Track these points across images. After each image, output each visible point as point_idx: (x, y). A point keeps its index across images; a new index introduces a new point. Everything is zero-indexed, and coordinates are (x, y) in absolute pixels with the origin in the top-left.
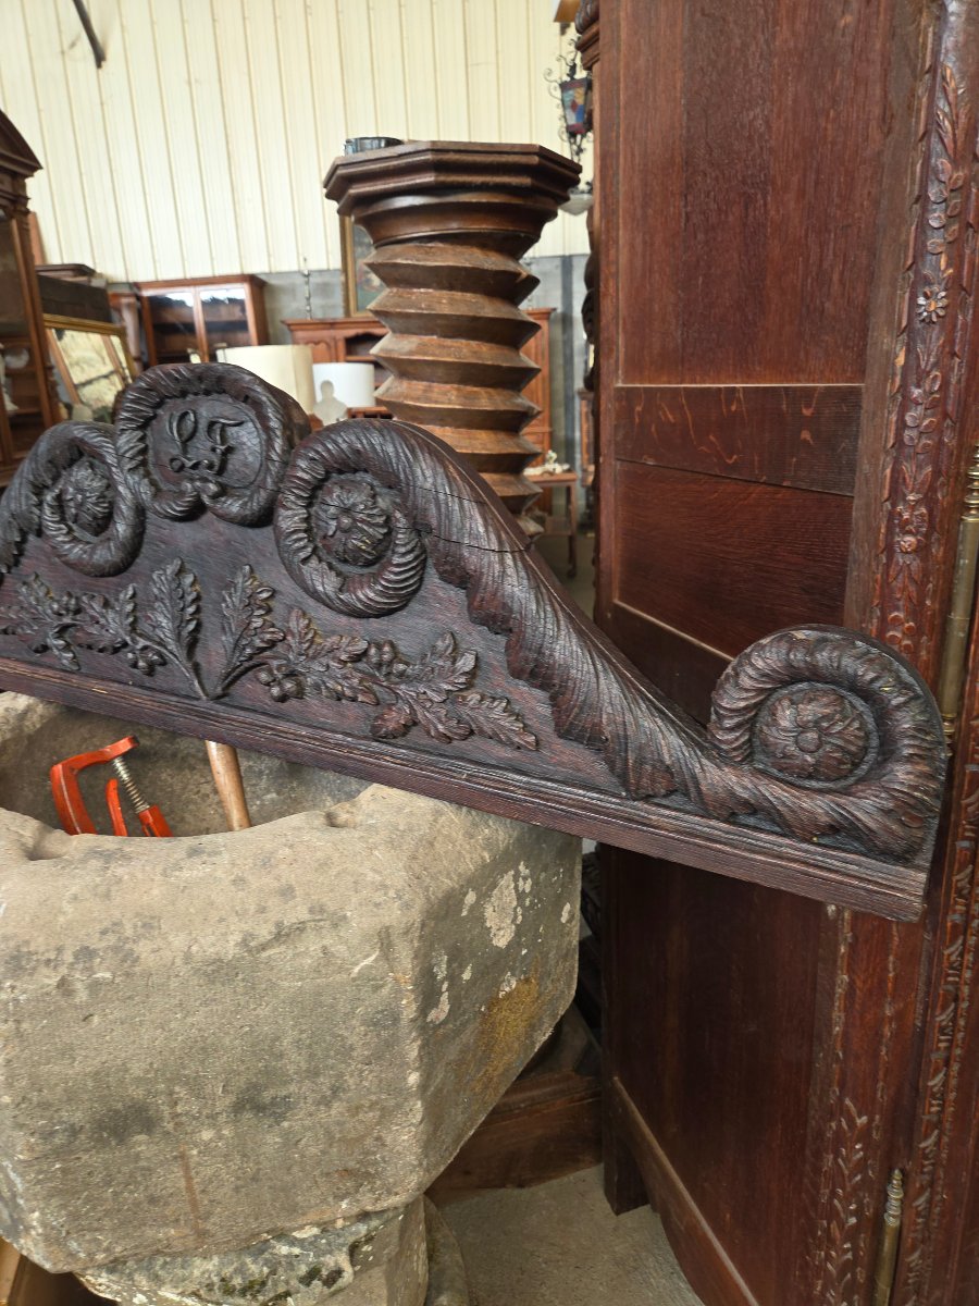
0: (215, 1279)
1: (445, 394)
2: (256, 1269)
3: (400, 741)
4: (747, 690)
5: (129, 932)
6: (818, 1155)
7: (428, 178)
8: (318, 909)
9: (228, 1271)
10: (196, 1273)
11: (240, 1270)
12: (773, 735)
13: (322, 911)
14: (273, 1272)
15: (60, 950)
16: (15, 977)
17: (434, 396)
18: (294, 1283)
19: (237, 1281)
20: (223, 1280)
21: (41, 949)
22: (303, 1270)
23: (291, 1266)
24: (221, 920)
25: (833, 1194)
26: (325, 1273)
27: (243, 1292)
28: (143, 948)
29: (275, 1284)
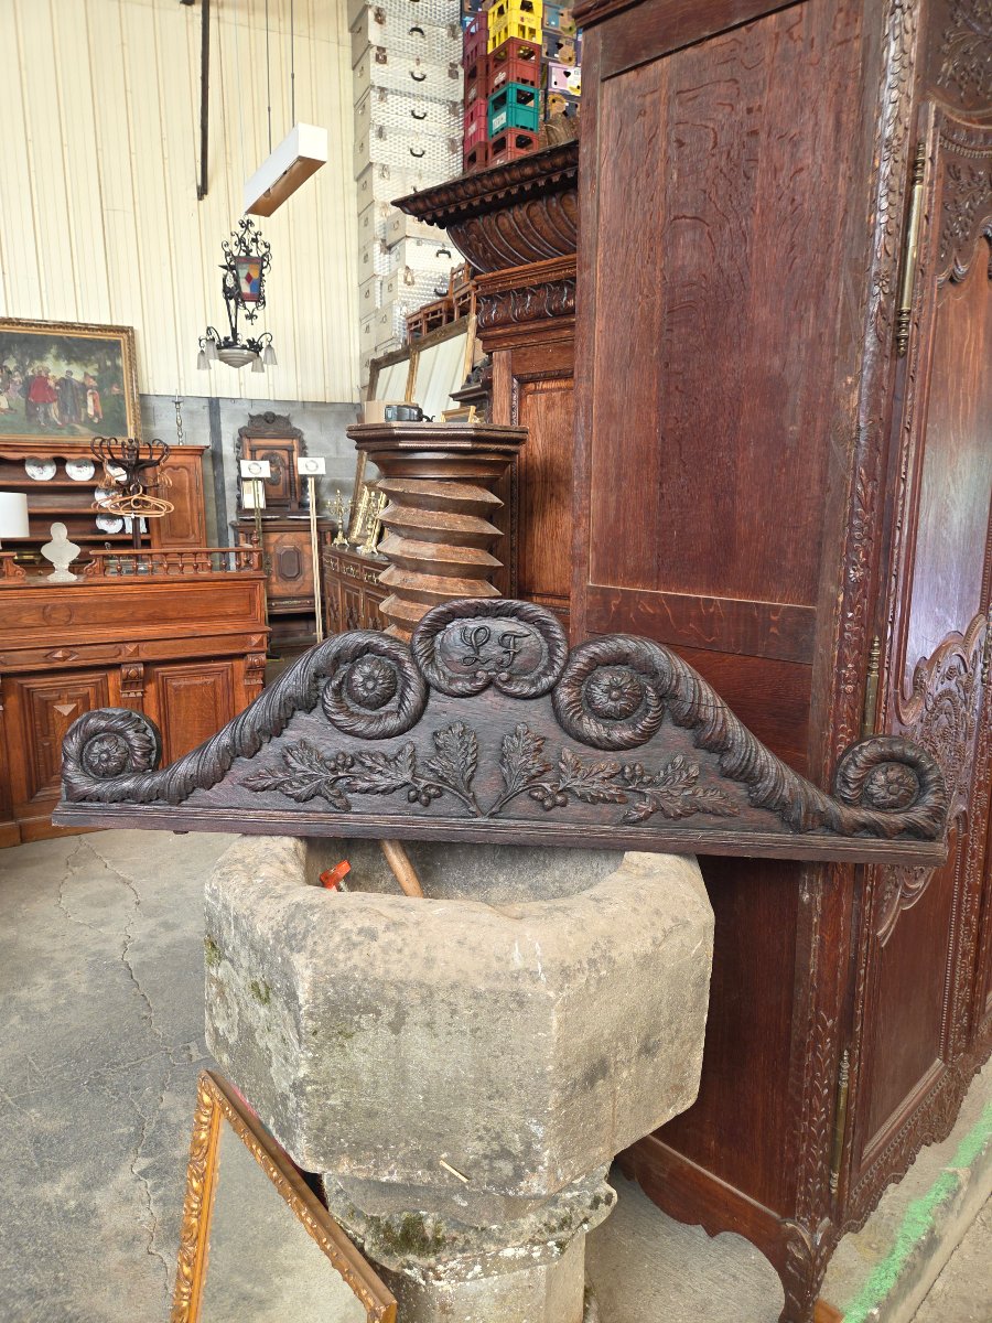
0: (541, 1226)
1: (456, 584)
2: (561, 1211)
3: (643, 823)
4: (862, 769)
5: (604, 947)
6: (801, 1057)
7: (467, 445)
8: (675, 919)
9: (545, 1218)
10: (526, 1227)
11: (552, 1216)
12: (874, 789)
13: (678, 920)
14: (572, 1209)
15: (580, 962)
16: (569, 982)
17: (449, 587)
18: (587, 1211)
19: (554, 1223)
20: (545, 1225)
21: (572, 964)
22: (589, 1202)
23: (580, 1203)
24: (639, 933)
25: (814, 1077)
26: (603, 1198)
27: (561, 1227)
28: (614, 954)
29: (576, 1214)
